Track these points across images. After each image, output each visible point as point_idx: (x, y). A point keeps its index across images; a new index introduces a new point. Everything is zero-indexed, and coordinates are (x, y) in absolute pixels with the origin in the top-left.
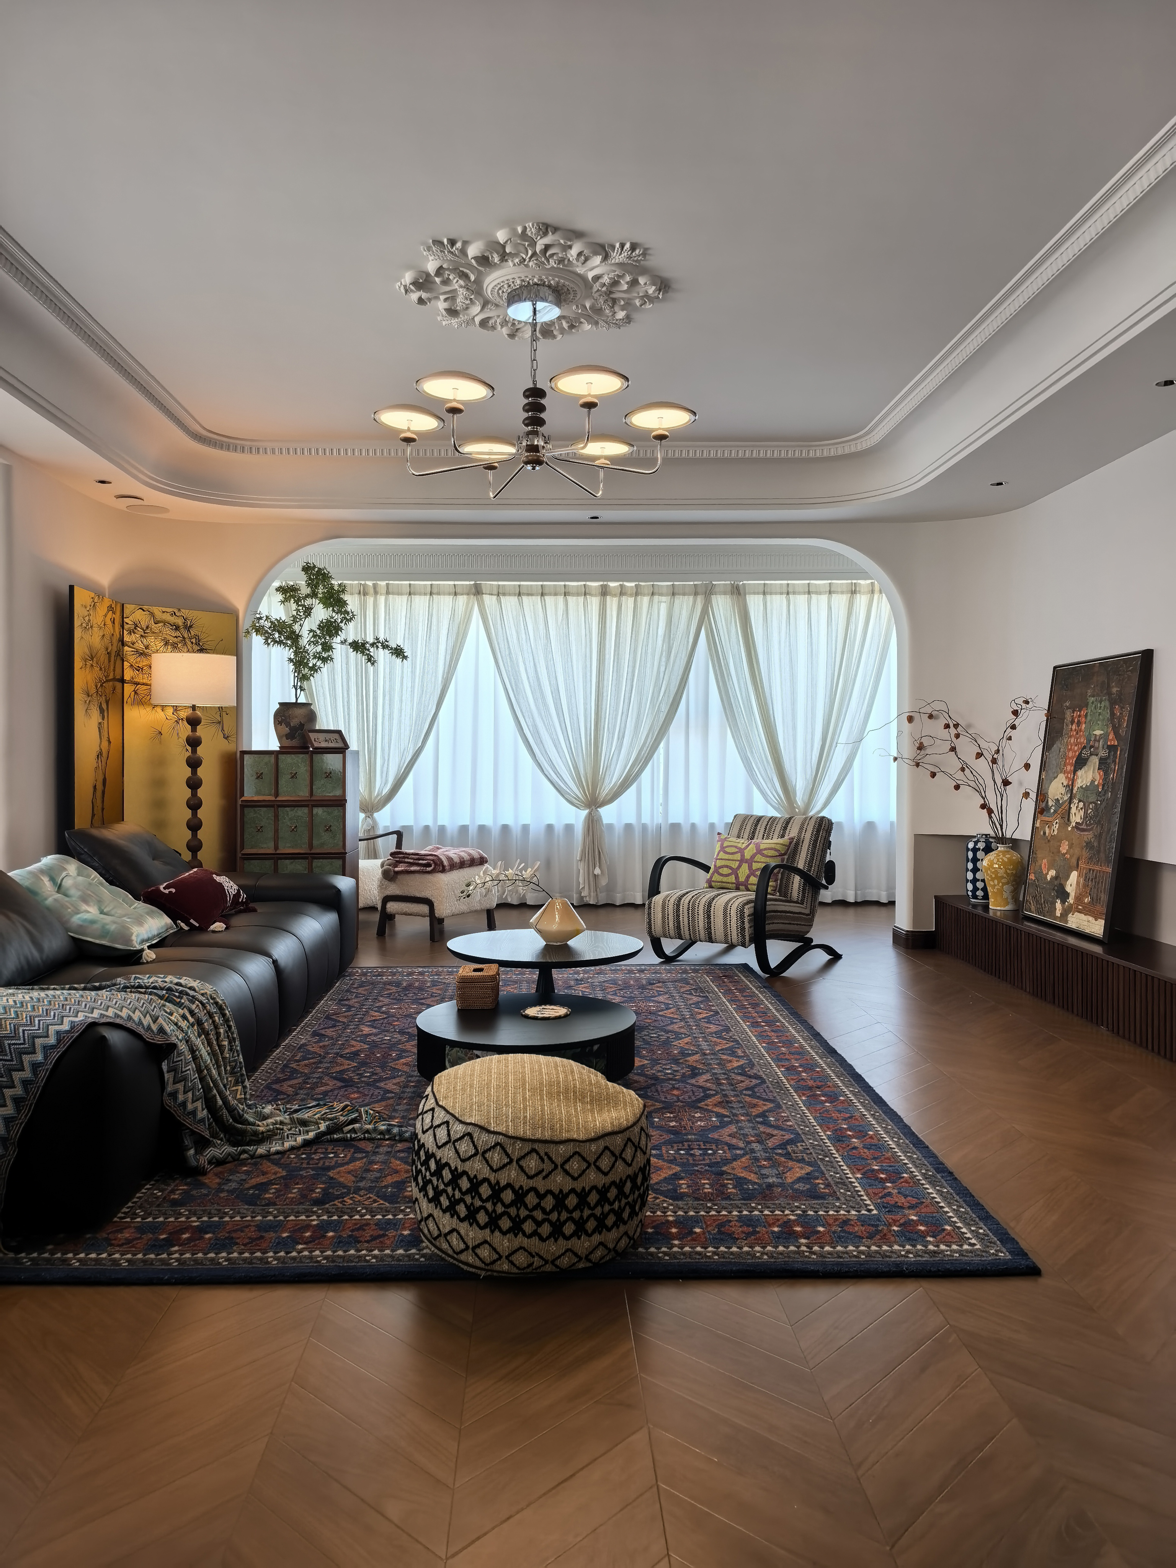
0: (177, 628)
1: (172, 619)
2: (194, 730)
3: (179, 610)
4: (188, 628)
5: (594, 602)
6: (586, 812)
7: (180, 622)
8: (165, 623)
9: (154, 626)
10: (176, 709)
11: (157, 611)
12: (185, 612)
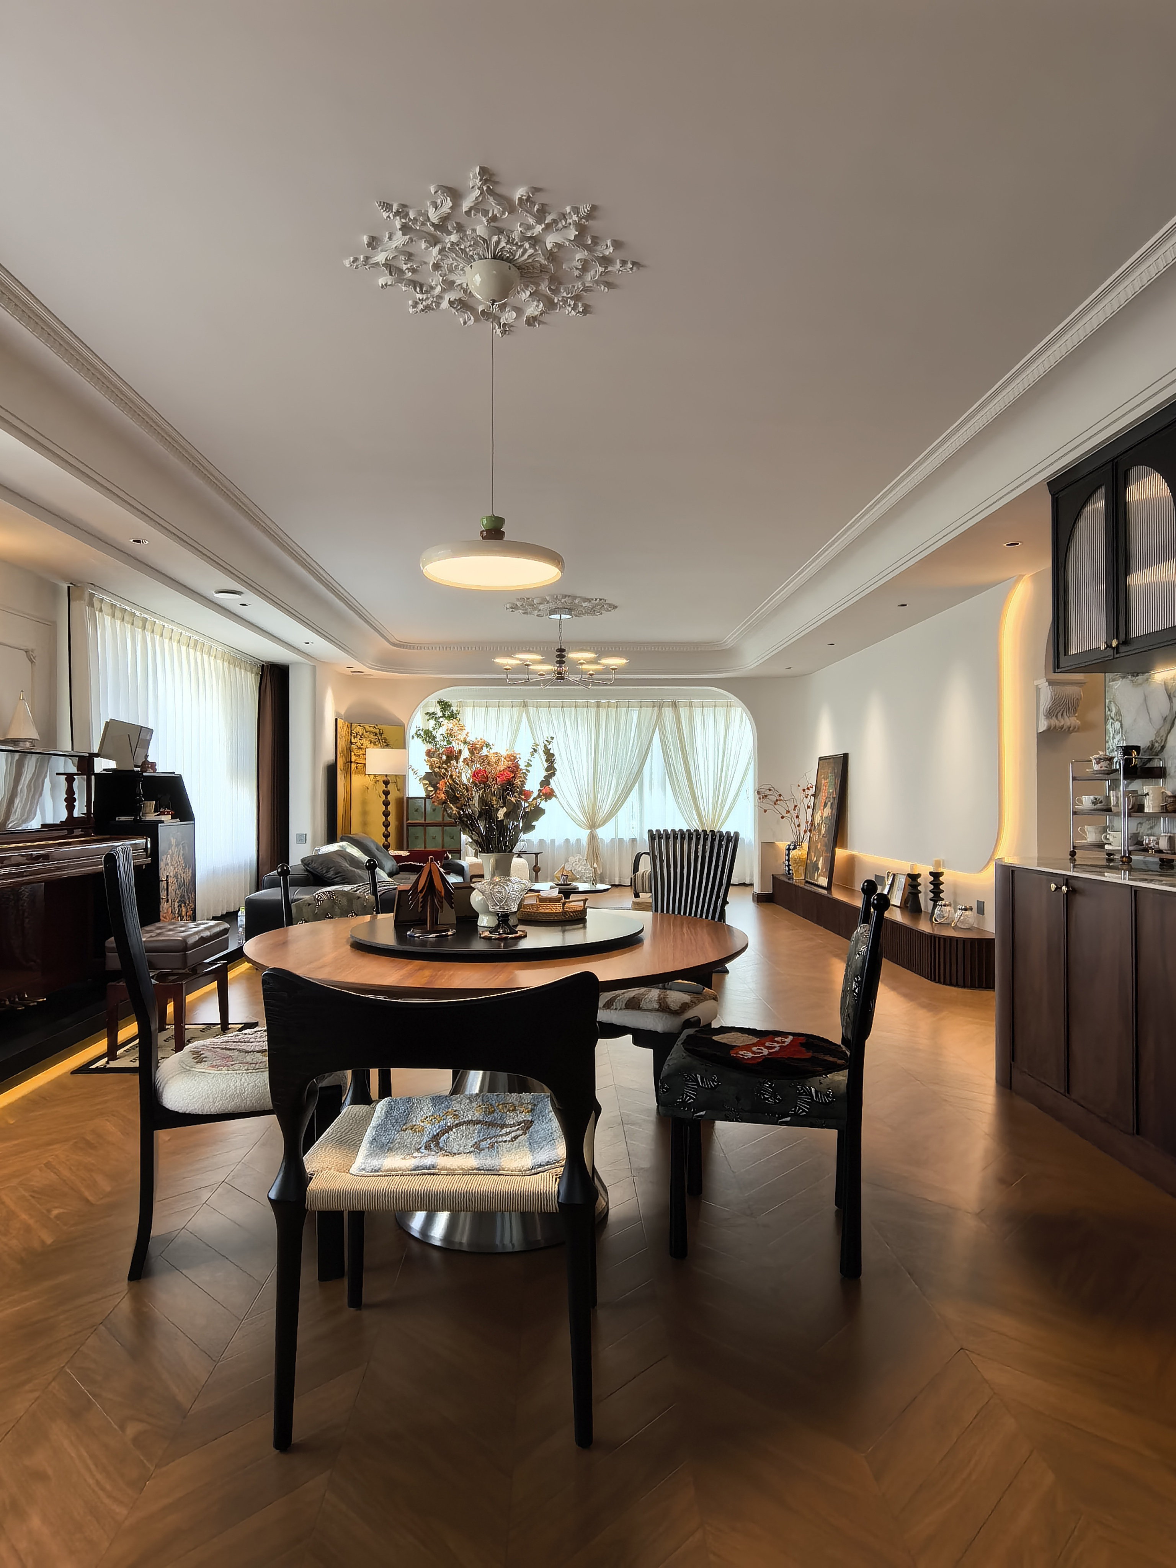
0: (376, 734)
1: (374, 730)
2: (386, 787)
3: (377, 726)
4: (381, 734)
5: (593, 711)
6: (590, 831)
7: (377, 731)
8: (370, 732)
9: (365, 734)
10: (375, 776)
11: (367, 726)
12: (379, 726)
